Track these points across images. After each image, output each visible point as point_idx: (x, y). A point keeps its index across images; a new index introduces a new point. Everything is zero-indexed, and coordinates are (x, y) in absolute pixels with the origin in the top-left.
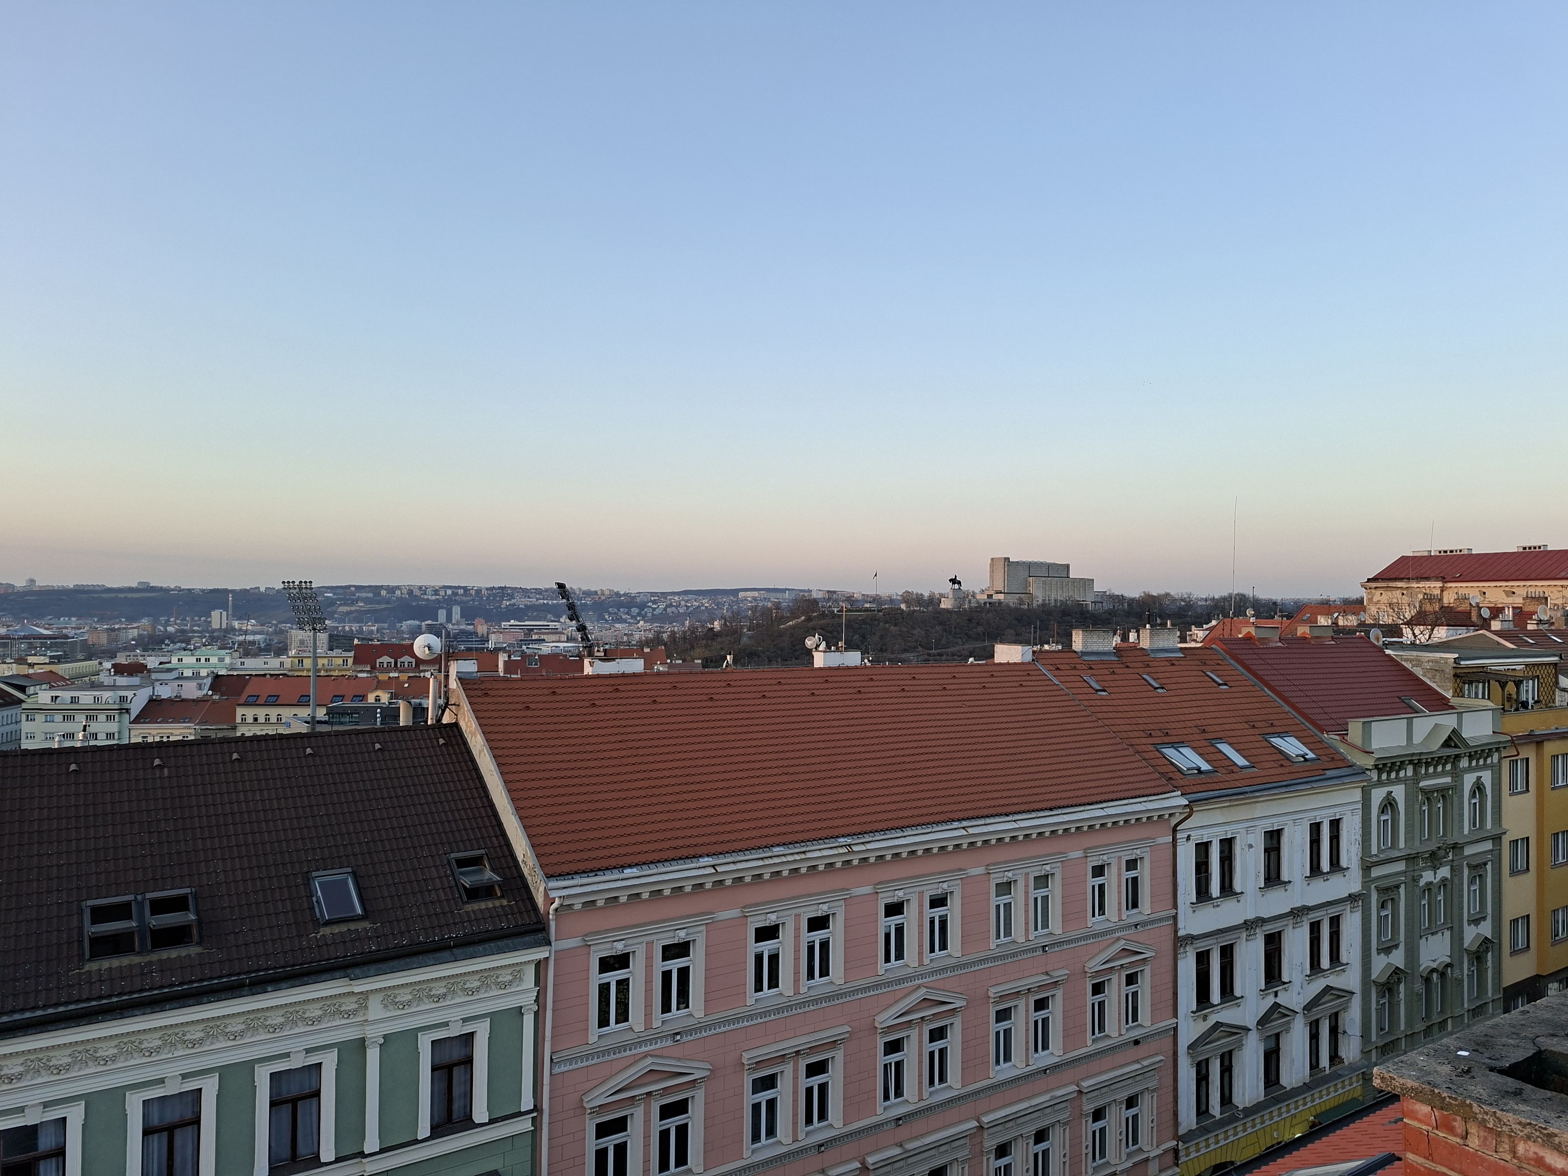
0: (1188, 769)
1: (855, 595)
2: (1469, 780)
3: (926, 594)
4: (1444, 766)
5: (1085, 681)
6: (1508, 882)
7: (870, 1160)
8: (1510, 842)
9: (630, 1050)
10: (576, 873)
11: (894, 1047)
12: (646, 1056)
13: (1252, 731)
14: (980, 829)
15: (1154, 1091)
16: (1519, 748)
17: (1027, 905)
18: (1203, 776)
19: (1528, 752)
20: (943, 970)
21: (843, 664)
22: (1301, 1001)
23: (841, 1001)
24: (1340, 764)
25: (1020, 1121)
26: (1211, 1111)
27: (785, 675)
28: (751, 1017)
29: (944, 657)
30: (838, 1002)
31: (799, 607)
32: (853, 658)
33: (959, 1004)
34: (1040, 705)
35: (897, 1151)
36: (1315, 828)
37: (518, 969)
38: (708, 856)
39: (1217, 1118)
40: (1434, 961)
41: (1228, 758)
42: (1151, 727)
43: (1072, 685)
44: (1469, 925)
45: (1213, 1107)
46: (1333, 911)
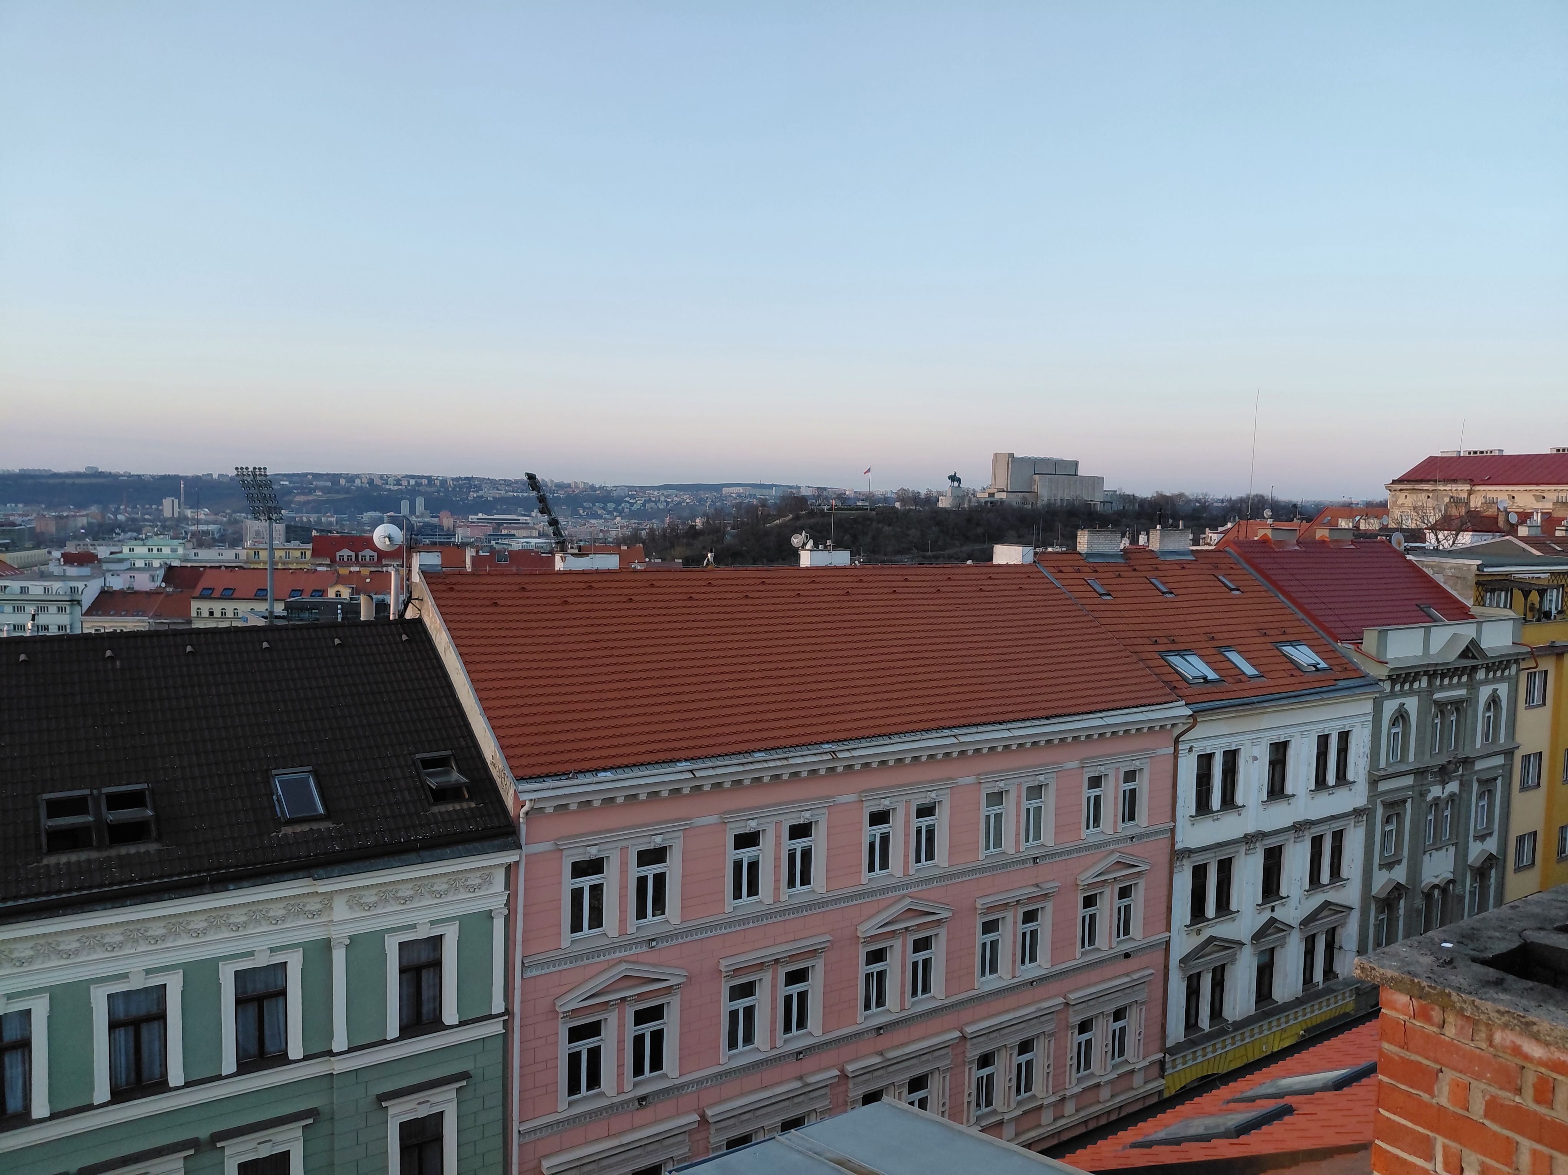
0: (1194, 678)
1: (847, 493)
2: (1485, 693)
3: (923, 492)
4: (1460, 678)
5: (1089, 584)
6: (1517, 797)
7: (850, 1068)
8: (1523, 756)
9: (604, 956)
10: (548, 776)
11: (877, 956)
12: (620, 962)
13: (1263, 639)
14: (971, 737)
15: (1143, 1003)
16: (1538, 660)
17: (1018, 816)
18: (1209, 685)
19: (1547, 664)
20: (928, 880)
21: (831, 564)
22: (1299, 916)
23: (822, 910)
24: (1352, 675)
25: (1003, 1032)
26: (1200, 1024)
27: (769, 574)
28: (729, 924)
29: (941, 559)
30: (819, 911)
31: (786, 504)
32: (842, 558)
33: (944, 915)
34: (1040, 610)
35: (878, 1059)
36: (1323, 741)
37: (487, 872)
38: (686, 760)
39: (1206, 1032)
40: (1437, 877)
41: (1237, 667)
42: (1157, 633)
43: (1075, 588)
44: (1475, 840)
45: (1202, 1020)
46: (1336, 826)
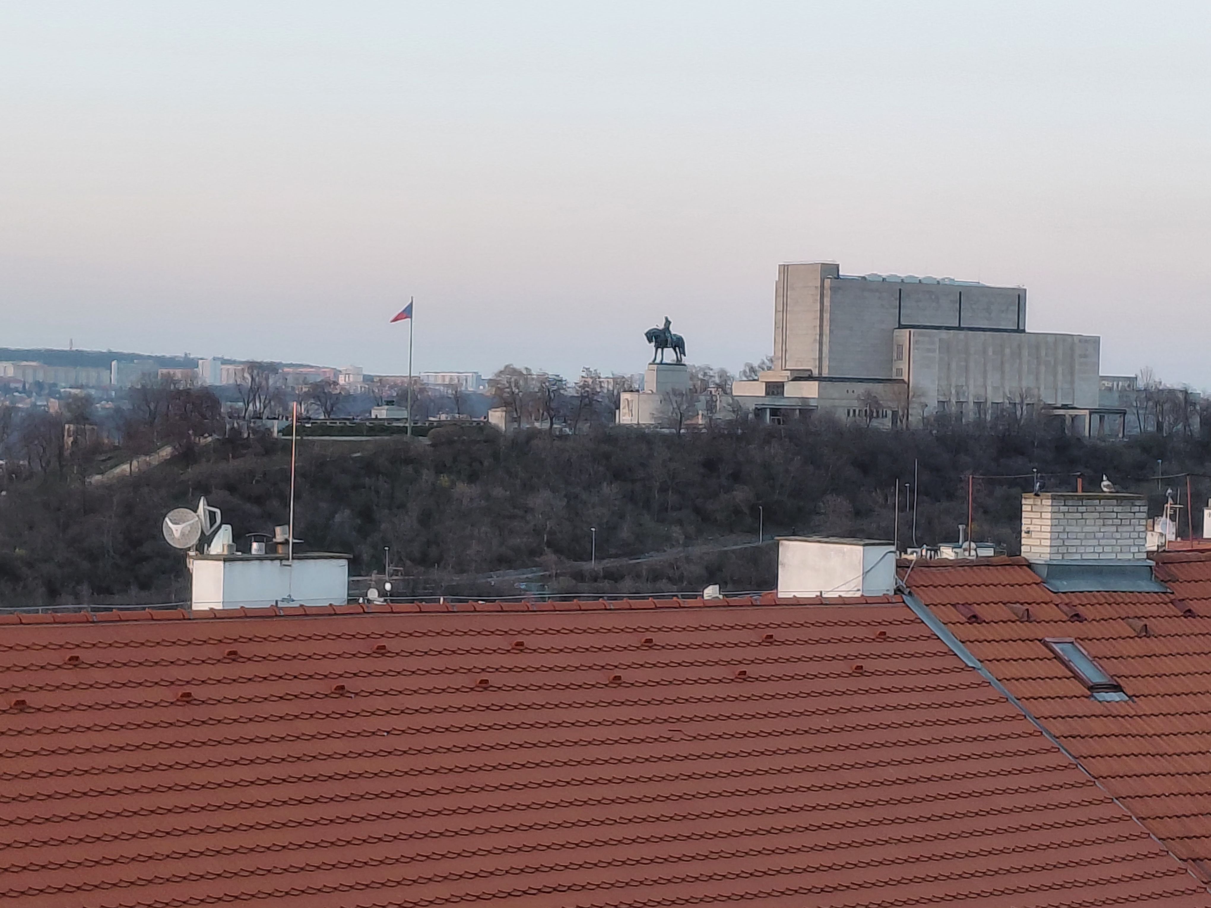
1: (341, 381)
3: (574, 380)
5: (1056, 657)
21: (288, 600)
27: (90, 635)
29: (627, 584)
31: (153, 415)
